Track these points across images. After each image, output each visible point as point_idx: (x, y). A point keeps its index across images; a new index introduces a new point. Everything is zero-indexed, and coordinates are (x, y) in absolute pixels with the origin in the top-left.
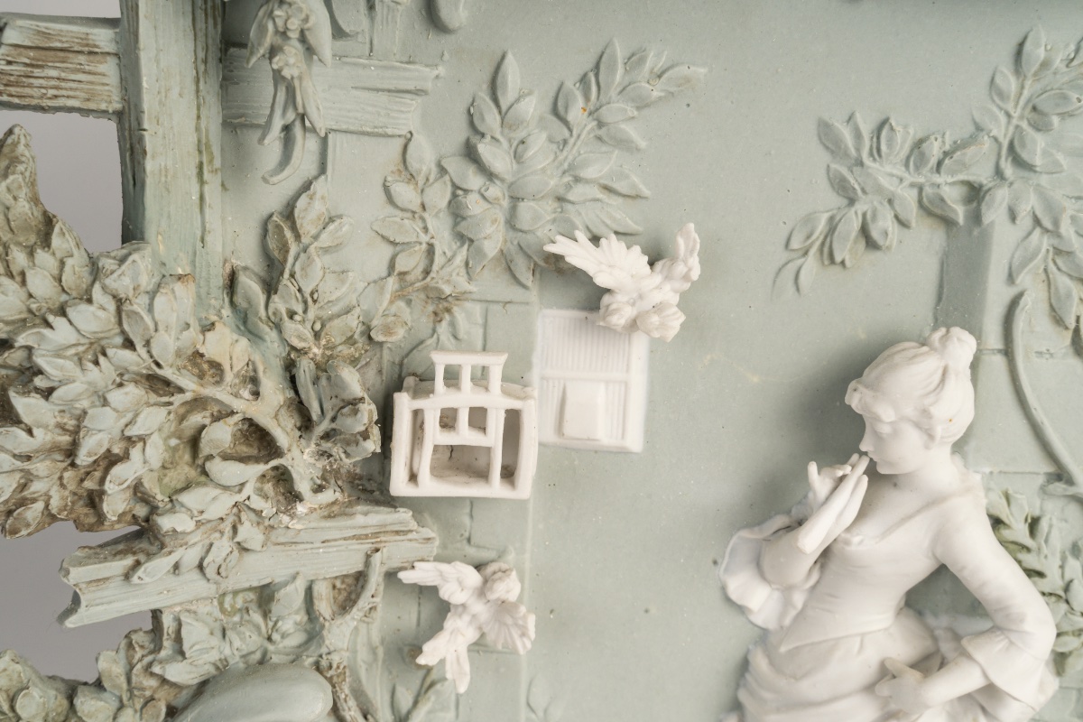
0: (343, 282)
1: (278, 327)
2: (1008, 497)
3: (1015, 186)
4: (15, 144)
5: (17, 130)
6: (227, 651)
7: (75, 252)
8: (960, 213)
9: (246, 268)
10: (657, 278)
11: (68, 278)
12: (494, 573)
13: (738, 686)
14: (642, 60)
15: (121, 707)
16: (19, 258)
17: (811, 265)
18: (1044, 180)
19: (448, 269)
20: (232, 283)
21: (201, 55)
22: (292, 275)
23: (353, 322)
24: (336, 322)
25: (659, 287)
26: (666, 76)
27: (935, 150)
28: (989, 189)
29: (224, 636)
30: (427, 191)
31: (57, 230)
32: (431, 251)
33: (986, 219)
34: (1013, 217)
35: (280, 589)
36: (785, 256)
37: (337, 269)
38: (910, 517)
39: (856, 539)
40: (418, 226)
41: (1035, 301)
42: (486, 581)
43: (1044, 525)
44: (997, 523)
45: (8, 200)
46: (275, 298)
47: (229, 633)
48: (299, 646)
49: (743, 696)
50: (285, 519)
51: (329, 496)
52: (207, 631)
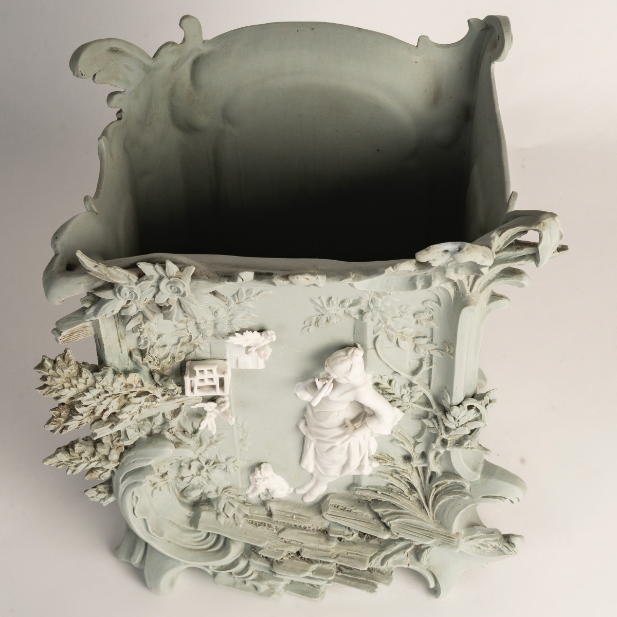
0: (164, 350)
1: (146, 365)
2: (381, 377)
3: (373, 311)
4: (69, 355)
5: (68, 351)
6: (141, 435)
7: (89, 377)
8: (357, 317)
9: (134, 349)
10: (263, 338)
11: (88, 383)
12: (221, 403)
13: (304, 413)
14: (251, 292)
15: (111, 449)
16: (74, 382)
17: (312, 328)
18: (383, 309)
19: (196, 340)
20: (130, 354)
21: (117, 320)
22: (149, 353)
23: (169, 359)
24: (164, 361)
25: (263, 341)
26: (259, 295)
27: (347, 304)
28: (365, 313)
29: (139, 431)
30: (188, 323)
31: (83, 372)
32: (191, 336)
33: (365, 321)
34: (372, 320)
35: (155, 417)
36: (304, 326)
37: (162, 345)
38: (347, 392)
39: (331, 397)
40: (185, 332)
41: (382, 337)
42: (218, 405)
43: (393, 383)
44: (377, 384)
45: (70, 371)
46: (145, 359)
47: (141, 430)
48: (162, 425)
49: (305, 416)
50: (154, 403)
51: (167, 397)
52: (134, 431)
